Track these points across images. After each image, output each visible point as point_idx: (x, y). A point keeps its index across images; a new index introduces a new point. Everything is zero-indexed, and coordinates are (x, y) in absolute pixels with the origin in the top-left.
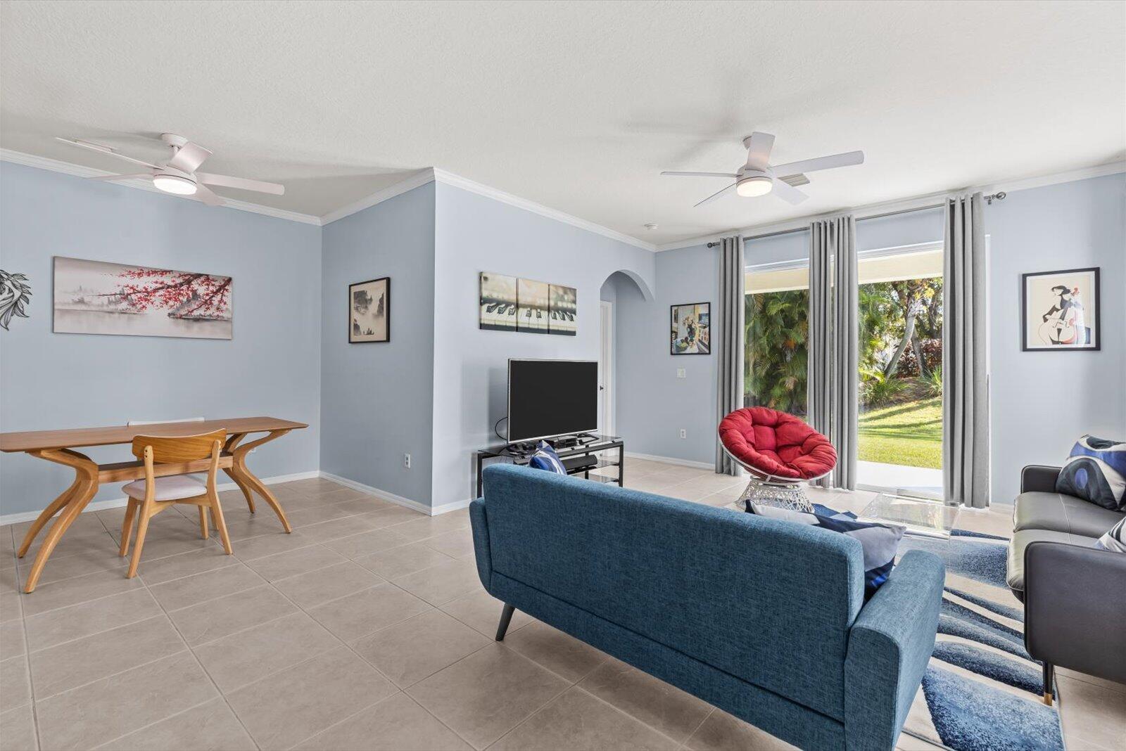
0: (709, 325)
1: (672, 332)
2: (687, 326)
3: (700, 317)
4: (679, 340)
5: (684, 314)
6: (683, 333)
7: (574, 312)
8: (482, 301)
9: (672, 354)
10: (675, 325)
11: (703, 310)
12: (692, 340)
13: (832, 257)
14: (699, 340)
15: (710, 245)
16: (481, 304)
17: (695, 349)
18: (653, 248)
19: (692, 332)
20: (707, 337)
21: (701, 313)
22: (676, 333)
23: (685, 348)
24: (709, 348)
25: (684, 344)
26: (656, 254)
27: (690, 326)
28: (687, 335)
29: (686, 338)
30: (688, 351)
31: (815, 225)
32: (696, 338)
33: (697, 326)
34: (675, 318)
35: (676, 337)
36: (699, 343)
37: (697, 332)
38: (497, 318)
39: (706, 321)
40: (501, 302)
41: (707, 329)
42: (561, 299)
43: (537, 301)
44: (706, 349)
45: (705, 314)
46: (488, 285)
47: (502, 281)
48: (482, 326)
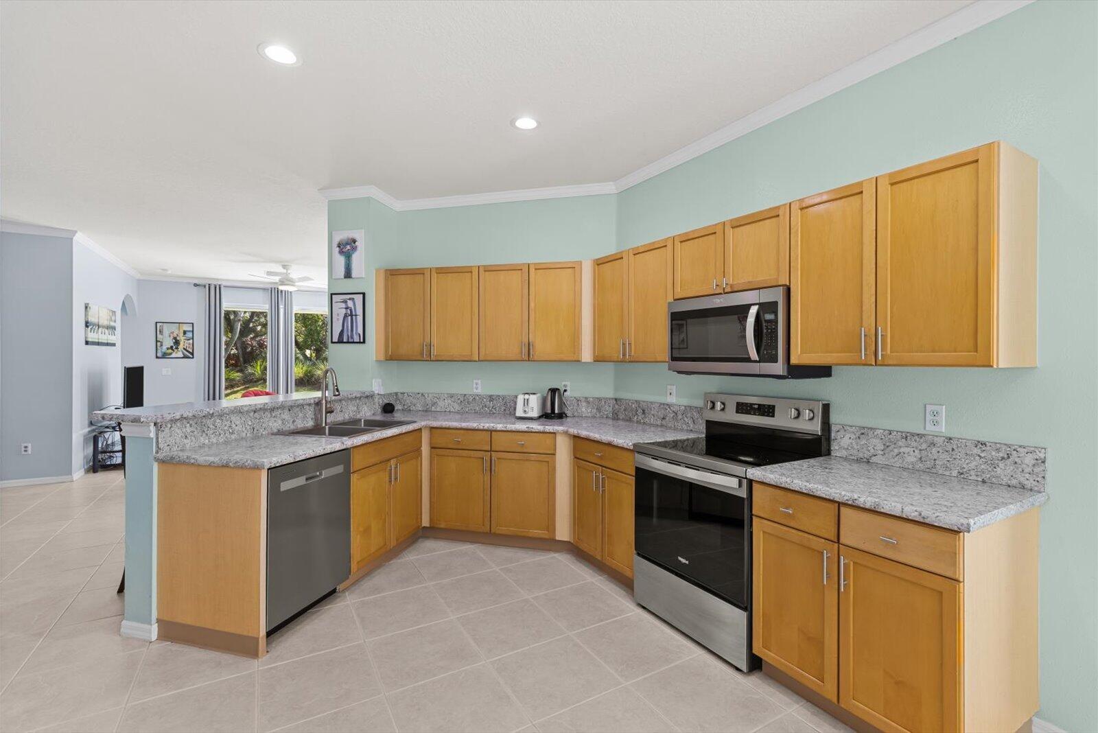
0: (193, 339)
1: (157, 341)
2: (172, 338)
3: (185, 332)
4: (164, 347)
7: (114, 328)
8: (87, 324)
9: (157, 357)
10: (159, 336)
12: (177, 348)
13: (281, 307)
14: (184, 349)
15: (196, 285)
16: (87, 326)
18: (138, 276)
19: (177, 342)
20: (191, 346)
21: (186, 329)
22: (161, 342)
23: (171, 354)
24: (192, 354)
25: (170, 351)
26: (139, 280)
27: (175, 338)
28: (172, 344)
29: (172, 347)
30: (173, 355)
31: (273, 289)
32: (181, 347)
33: (182, 338)
34: (158, 331)
35: (162, 345)
36: (184, 351)
37: (182, 343)
38: (92, 337)
39: (190, 335)
40: (94, 325)
41: (191, 341)
42: (111, 320)
43: (104, 322)
44: (189, 355)
45: (189, 331)
46: (90, 313)
47: (94, 310)
48: (87, 343)
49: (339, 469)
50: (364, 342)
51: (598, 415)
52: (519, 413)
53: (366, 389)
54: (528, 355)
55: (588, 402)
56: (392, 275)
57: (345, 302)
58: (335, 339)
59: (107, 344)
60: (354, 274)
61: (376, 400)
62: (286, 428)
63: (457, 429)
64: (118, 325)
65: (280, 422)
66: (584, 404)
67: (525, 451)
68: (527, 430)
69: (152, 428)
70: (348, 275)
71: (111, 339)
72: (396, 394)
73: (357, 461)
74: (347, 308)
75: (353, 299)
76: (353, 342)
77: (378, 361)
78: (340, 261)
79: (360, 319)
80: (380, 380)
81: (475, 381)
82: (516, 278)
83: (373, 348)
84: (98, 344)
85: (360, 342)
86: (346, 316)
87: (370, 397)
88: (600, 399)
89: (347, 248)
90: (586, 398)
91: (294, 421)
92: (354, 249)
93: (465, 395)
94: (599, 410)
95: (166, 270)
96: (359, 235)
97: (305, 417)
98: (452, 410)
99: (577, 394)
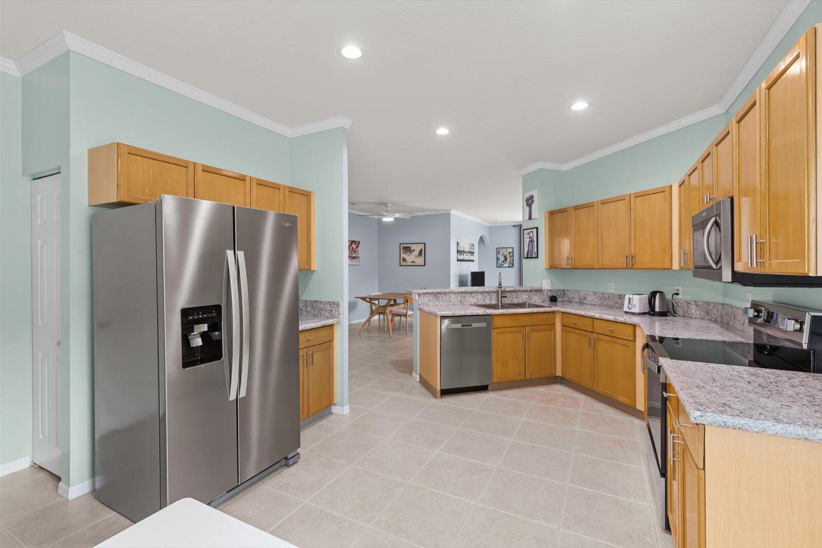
0: (513, 256)
1: (497, 258)
2: (503, 256)
3: (509, 253)
4: (500, 262)
5: (502, 252)
6: (502, 259)
7: (473, 253)
8: (458, 252)
9: (497, 267)
10: (498, 256)
11: (510, 250)
12: (506, 262)
15: (514, 226)
16: (458, 253)
17: (507, 265)
18: (490, 225)
19: (506, 259)
20: (512, 260)
22: (499, 259)
25: (503, 263)
26: (490, 227)
27: (505, 256)
29: (503, 261)
30: (504, 266)
32: (508, 261)
33: (508, 256)
34: (498, 253)
36: (509, 263)
37: (508, 259)
38: (461, 257)
39: (511, 254)
40: (461, 251)
41: (512, 258)
42: (472, 249)
43: (467, 249)
44: (512, 265)
45: (511, 252)
46: (459, 246)
47: (461, 244)
48: (458, 260)
49: (484, 325)
50: (537, 257)
51: (707, 318)
52: (626, 309)
53: (536, 286)
54: (630, 264)
55: (697, 306)
56: (552, 214)
57: (529, 234)
58: (525, 257)
59: (469, 261)
60: (533, 217)
61: (545, 293)
62: (479, 303)
63: (573, 314)
64: (476, 251)
65: (476, 300)
66: (694, 307)
67: (613, 335)
68: (614, 320)
69: (417, 296)
70: (530, 218)
71: (471, 258)
72: (564, 290)
73: (497, 322)
74: (530, 237)
75: (532, 232)
76: (533, 258)
77: (546, 269)
78: (527, 209)
79: (535, 243)
80: (549, 281)
81: (610, 284)
82: (621, 206)
83: (542, 261)
84: (464, 260)
85: (535, 258)
86: (529, 242)
87: (539, 291)
88: (708, 304)
89: (529, 201)
90: (695, 301)
91: (484, 300)
92: (533, 201)
93: (603, 293)
94: (708, 313)
95: (497, 220)
96: (535, 193)
97: (491, 298)
98: (595, 303)
99: (689, 298)
